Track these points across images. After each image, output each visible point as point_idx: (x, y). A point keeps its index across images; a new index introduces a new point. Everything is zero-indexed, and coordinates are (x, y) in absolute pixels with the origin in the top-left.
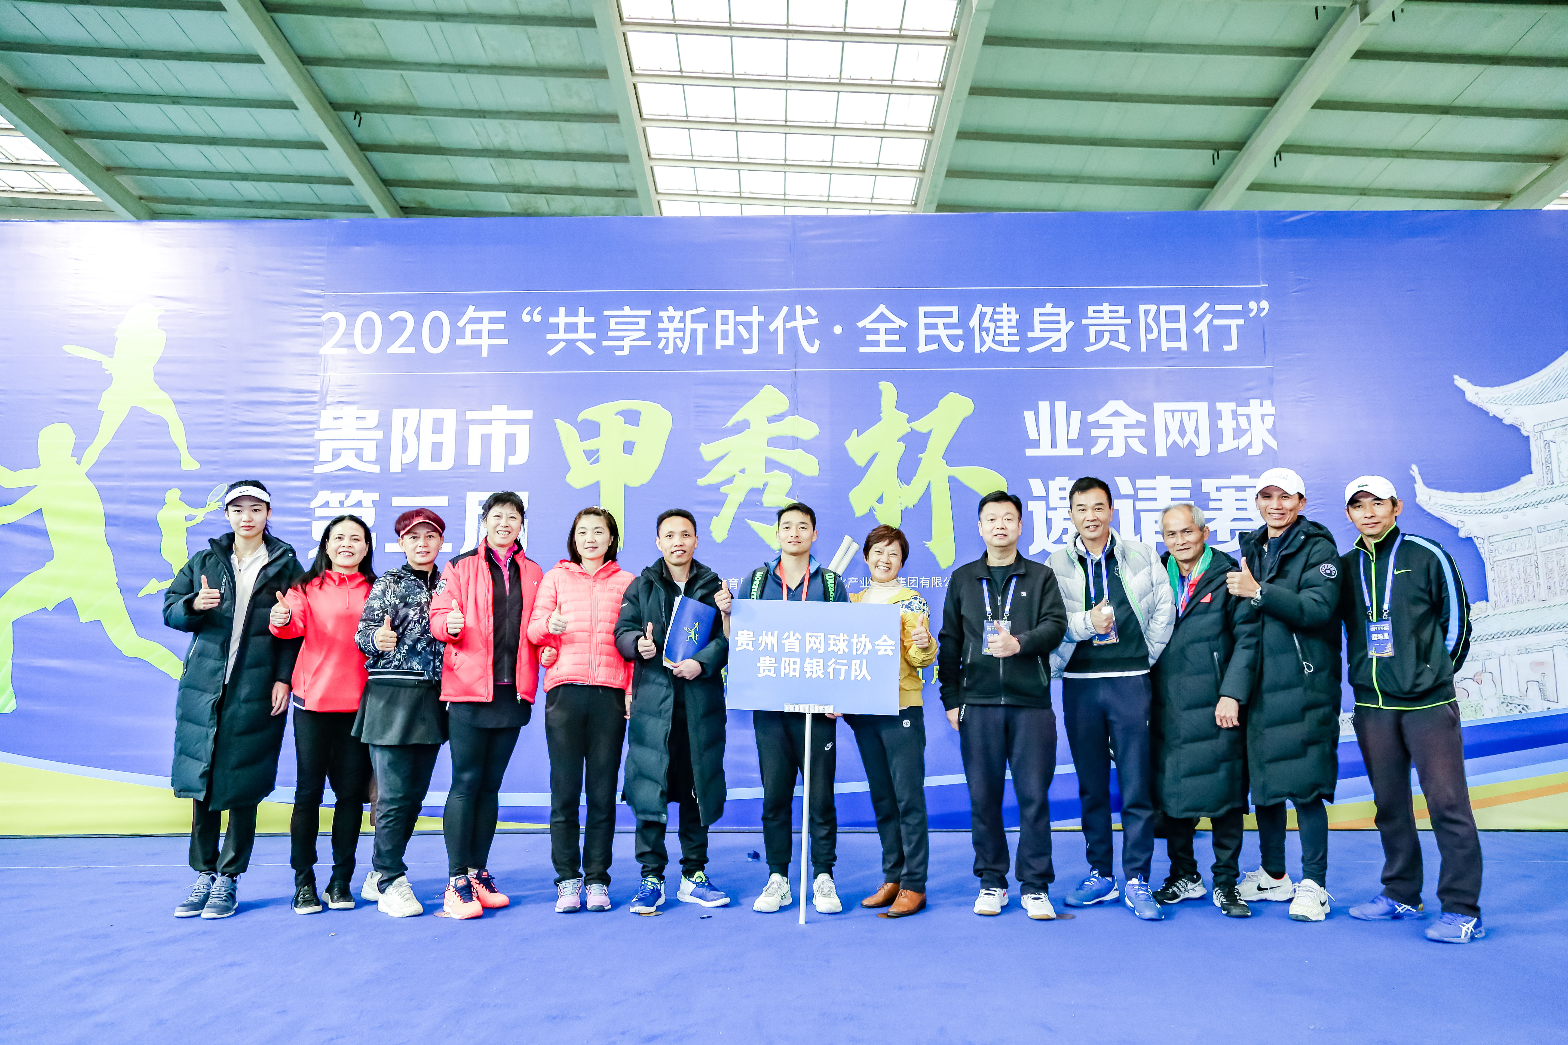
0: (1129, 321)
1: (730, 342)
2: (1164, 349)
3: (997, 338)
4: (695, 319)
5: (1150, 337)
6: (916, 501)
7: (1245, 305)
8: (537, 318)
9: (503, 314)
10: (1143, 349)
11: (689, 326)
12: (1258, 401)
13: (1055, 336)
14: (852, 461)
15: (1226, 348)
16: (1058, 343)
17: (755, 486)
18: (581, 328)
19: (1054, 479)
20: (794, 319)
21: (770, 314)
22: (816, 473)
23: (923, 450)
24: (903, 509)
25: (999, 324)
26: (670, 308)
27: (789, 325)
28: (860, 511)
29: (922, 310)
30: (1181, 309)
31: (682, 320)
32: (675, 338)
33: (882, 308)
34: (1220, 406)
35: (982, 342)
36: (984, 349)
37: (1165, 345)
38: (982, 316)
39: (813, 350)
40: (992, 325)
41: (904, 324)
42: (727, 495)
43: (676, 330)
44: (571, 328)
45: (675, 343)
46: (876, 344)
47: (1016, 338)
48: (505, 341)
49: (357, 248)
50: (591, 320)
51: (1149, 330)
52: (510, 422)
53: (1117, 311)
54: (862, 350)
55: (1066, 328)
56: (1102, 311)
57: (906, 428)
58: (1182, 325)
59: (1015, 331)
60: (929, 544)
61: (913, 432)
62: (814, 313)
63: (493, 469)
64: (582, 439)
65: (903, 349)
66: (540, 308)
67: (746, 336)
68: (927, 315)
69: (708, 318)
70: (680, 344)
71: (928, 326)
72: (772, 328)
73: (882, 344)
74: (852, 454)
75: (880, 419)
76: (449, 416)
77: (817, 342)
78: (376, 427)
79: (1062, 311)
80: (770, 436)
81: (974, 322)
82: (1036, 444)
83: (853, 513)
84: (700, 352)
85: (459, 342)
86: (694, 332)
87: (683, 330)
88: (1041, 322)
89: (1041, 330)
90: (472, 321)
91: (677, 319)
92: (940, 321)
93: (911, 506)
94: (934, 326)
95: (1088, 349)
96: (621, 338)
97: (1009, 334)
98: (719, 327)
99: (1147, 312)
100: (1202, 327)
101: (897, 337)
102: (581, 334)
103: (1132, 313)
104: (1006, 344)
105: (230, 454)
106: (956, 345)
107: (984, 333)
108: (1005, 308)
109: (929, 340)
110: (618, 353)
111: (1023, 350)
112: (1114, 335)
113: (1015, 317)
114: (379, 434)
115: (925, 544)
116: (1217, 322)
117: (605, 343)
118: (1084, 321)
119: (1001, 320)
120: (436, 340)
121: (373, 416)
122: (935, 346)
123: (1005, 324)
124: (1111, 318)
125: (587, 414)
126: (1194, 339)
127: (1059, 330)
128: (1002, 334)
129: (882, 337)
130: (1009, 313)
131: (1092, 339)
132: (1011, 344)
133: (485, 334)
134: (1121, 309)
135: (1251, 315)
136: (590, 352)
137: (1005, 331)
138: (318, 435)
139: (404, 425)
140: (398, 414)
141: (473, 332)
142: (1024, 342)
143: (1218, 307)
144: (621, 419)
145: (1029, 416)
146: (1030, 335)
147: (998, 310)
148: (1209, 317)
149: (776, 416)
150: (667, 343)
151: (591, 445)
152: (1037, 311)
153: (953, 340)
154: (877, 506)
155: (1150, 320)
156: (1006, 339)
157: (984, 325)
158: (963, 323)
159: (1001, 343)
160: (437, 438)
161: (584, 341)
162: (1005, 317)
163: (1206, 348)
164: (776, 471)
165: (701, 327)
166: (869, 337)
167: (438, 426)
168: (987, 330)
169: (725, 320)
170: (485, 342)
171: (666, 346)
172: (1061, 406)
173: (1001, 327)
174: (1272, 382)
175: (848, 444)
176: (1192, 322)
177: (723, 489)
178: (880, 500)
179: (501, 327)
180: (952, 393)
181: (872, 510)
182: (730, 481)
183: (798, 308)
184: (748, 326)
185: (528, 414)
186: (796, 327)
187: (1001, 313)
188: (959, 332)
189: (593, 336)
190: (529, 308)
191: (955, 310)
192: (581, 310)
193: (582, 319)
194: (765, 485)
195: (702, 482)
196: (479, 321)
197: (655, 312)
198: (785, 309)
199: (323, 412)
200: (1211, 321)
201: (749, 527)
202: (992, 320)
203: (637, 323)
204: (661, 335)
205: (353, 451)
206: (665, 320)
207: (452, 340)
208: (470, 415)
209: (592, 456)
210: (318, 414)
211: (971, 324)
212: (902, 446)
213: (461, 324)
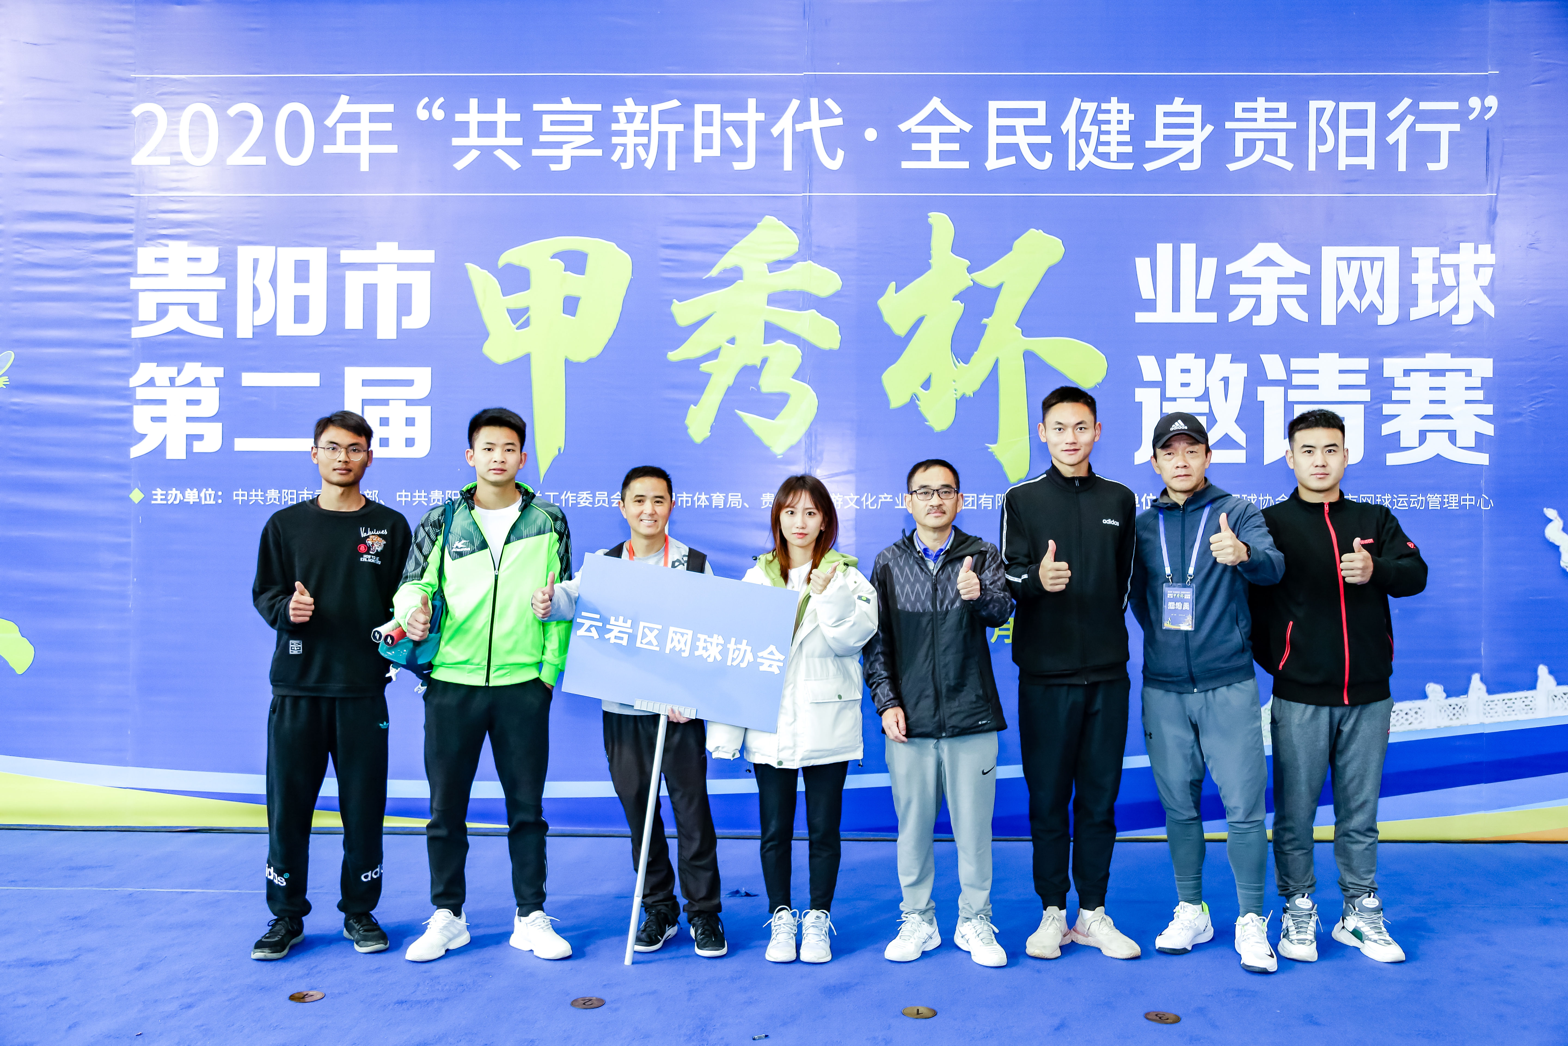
0: (1293, 125)
1: (716, 152)
2: (1342, 167)
3: (1101, 149)
4: (666, 117)
5: (1323, 149)
6: (976, 386)
7: (1464, 102)
8: (439, 115)
9: (389, 108)
10: (1312, 167)
11: (657, 127)
12: (1472, 245)
13: (1185, 147)
14: (887, 327)
15: (1432, 167)
16: (1189, 158)
17: (750, 362)
18: (501, 129)
19: (1174, 357)
20: (808, 119)
21: (773, 111)
22: (836, 345)
23: (989, 313)
24: (959, 397)
25: (1104, 127)
26: (629, 101)
27: (800, 128)
28: (897, 399)
29: (994, 106)
30: (1370, 107)
31: (647, 118)
32: (636, 145)
33: (935, 103)
34: (1416, 252)
35: (1080, 155)
36: (1082, 166)
37: (1344, 161)
38: (1081, 115)
39: (835, 165)
40: (1094, 130)
41: (967, 127)
42: (708, 376)
43: (637, 133)
44: (488, 129)
45: (636, 153)
46: (925, 155)
47: (1129, 149)
48: (393, 149)
49: (179, 8)
50: (516, 117)
51: (1321, 138)
52: (402, 267)
53: (1277, 110)
54: (905, 165)
55: (1201, 134)
56: (1254, 110)
57: (965, 281)
58: (1370, 133)
59: (1127, 138)
60: (993, 448)
61: (976, 286)
62: (837, 110)
63: (381, 335)
64: (505, 293)
65: (965, 165)
66: (441, 100)
67: (738, 142)
68: (1001, 113)
69: (682, 116)
70: (643, 155)
71: (1001, 130)
72: (775, 131)
73: (935, 156)
74: (888, 318)
75: (928, 267)
76: (317, 257)
77: (840, 154)
78: (217, 273)
79: (1197, 109)
80: (771, 291)
81: (1068, 125)
82: (1150, 306)
83: (887, 402)
84: (671, 166)
85: (328, 149)
86: (663, 136)
87: (647, 133)
88: (1166, 126)
89: (1167, 138)
90: (346, 118)
91: (639, 117)
92: (1019, 123)
93: (969, 393)
94: (1010, 130)
95: (1232, 167)
96: (559, 145)
97: (1119, 144)
98: (699, 130)
99: (1320, 112)
100: (1399, 135)
101: (955, 147)
102: (501, 139)
103: (1298, 113)
104: (1114, 157)
105: (15, 309)
106: (1041, 158)
107: (1082, 142)
108: (1114, 104)
109: (1004, 150)
110: (554, 167)
111: (1139, 167)
112: (1271, 146)
113: (1128, 117)
114: (220, 283)
115: (988, 448)
116: (1420, 127)
117: (536, 152)
118: (1229, 125)
119: (1108, 122)
120: (295, 145)
121: (210, 256)
122: (1011, 161)
123: (1114, 128)
124: (1267, 120)
125: (511, 256)
126: (1386, 152)
127: (1190, 138)
128: (1108, 144)
129: (935, 147)
130: (1120, 112)
131: (1239, 151)
132: (1122, 158)
133: (365, 138)
134: (1283, 106)
135: (1471, 117)
136: (514, 165)
137: (1114, 138)
138: (135, 283)
139: (255, 269)
140: (245, 254)
141: (348, 134)
142: (1141, 155)
143: (1424, 106)
144: (560, 264)
145: (1142, 265)
146: (1149, 144)
147: (1104, 106)
148: (1410, 119)
149: (780, 262)
150: (624, 153)
151: (517, 300)
152: (1160, 109)
153: (1038, 151)
154: (921, 392)
155: (1324, 124)
156: (1114, 150)
157: (1082, 130)
158: (1053, 125)
159: (1105, 157)
160: (302, 289)
161: (505, 148)
162: (1114, 117)
163: (1402, 167)
164: (780, 342)
165: (673, 129)
166: (916, 147)
167: (302, 271)
168: (1087, 136)
169: (707, 119)
170: (365, 149)
171: (623, 158)
172: (1188, 250)
173: (1108, 133)
174: (1493, 216)
175: (882, 303)
176: (1385, 127)
177: (705, 367)
178: (926, 385)
179: (387, 127)
180: (1032, 230)
181: (914, 398)
182: (713, 355)
183: (814, 102)
184: (741, 128)
185: (428, 256)
186: (810, 130)
187: (1108, 111)
188: (1047, 139)
189: (518, 141)
190: (426, 100)
191: (1041, 106)
192: (501, 103)
193: (502, 116)
194: (764, 361)
195: (674, 356)
196: (354, 118)
197: (607, 106)
198: (795, 104)
199: (141, 251)
200: (1412, 126)
201: (740, 419)
202: (1095, 122)
203: (581, 123)
204: (615, 140)
205: (186, 307)
206: (622, 118)
207: (318, 146)
208: (347, 256)
209: (520, 317)
210: (133, 253)
211: (1064, 128)
212: (959, 307)
213: (330, 122)
